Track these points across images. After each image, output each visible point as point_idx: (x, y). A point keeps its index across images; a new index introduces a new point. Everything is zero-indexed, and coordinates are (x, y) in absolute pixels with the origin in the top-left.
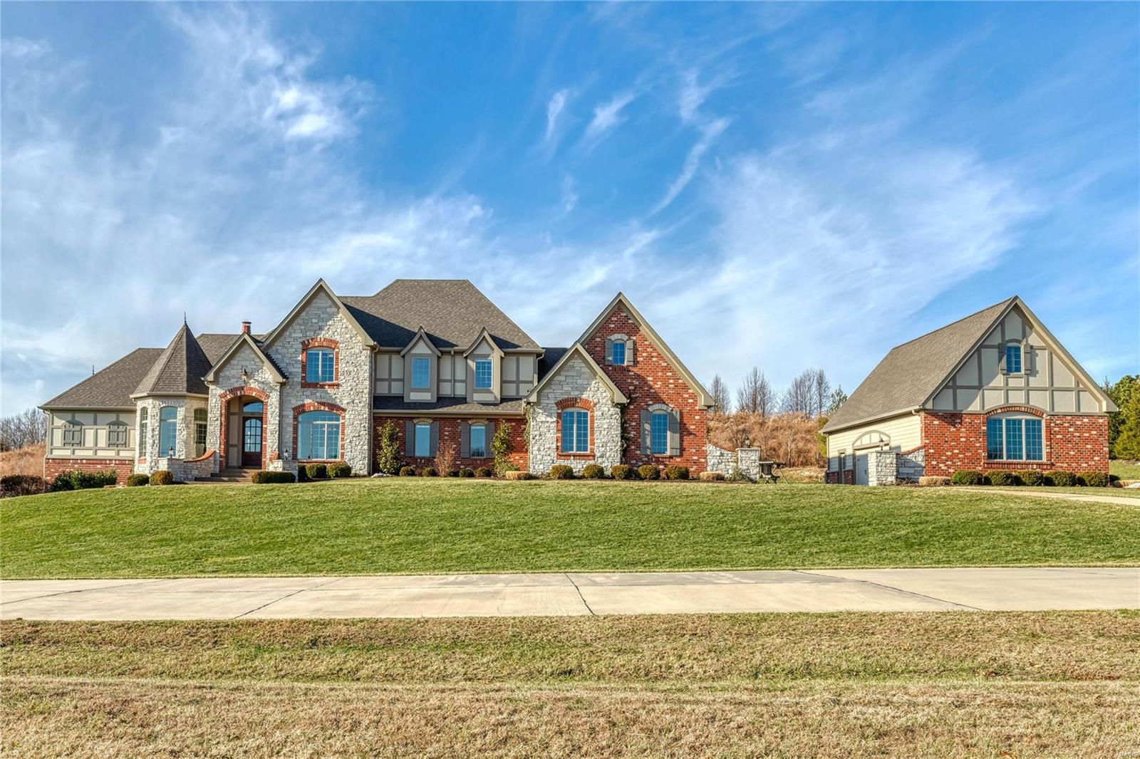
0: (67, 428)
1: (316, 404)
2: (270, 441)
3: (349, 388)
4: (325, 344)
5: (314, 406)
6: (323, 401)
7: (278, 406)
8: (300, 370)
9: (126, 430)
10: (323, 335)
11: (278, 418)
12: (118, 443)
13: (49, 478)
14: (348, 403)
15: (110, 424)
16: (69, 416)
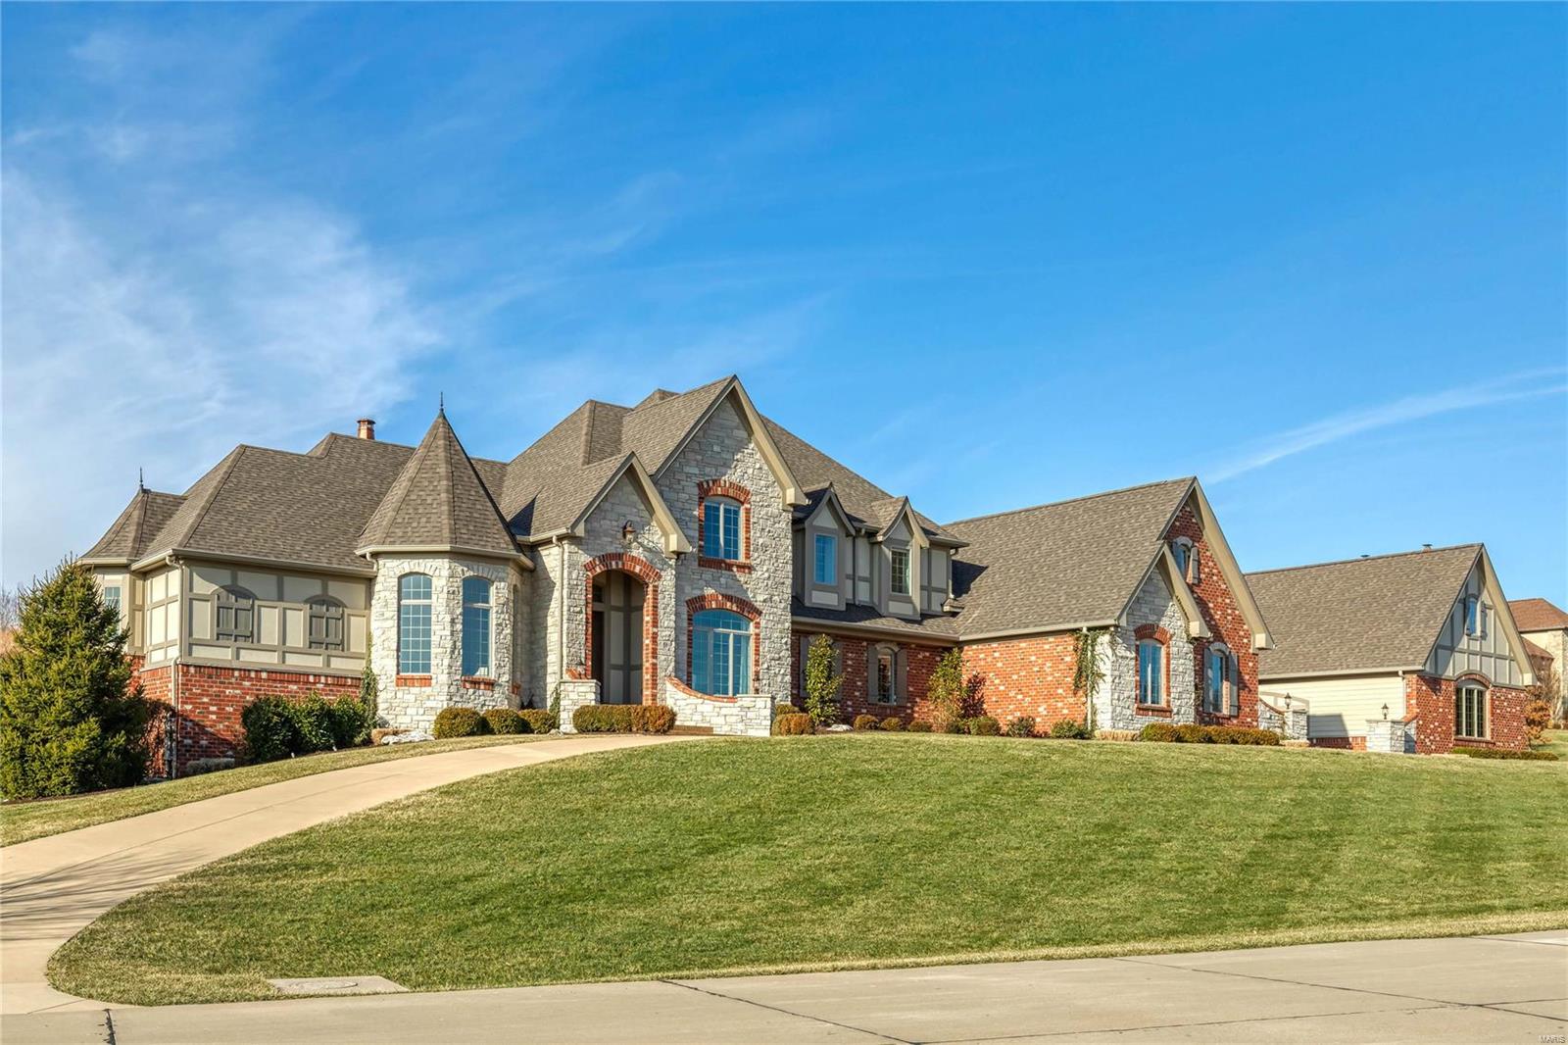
0: (223, 600)
1: (720, 598)
2: (663, 658)
3: (766, 575)
4: (731, 493)
5: (717, 600)
6: (730, 592)
7: (673, 595)
8: (697, 535)
9: (343, 615)
10: (732, 476)
11: (673, 617)
12: (328, 640)
13: (189, 707)
14: (765, 601)
15: (312, 601)
16: (225, 576)
